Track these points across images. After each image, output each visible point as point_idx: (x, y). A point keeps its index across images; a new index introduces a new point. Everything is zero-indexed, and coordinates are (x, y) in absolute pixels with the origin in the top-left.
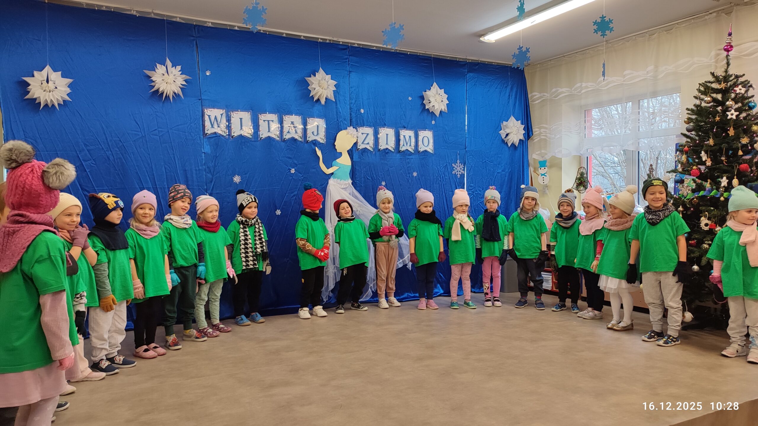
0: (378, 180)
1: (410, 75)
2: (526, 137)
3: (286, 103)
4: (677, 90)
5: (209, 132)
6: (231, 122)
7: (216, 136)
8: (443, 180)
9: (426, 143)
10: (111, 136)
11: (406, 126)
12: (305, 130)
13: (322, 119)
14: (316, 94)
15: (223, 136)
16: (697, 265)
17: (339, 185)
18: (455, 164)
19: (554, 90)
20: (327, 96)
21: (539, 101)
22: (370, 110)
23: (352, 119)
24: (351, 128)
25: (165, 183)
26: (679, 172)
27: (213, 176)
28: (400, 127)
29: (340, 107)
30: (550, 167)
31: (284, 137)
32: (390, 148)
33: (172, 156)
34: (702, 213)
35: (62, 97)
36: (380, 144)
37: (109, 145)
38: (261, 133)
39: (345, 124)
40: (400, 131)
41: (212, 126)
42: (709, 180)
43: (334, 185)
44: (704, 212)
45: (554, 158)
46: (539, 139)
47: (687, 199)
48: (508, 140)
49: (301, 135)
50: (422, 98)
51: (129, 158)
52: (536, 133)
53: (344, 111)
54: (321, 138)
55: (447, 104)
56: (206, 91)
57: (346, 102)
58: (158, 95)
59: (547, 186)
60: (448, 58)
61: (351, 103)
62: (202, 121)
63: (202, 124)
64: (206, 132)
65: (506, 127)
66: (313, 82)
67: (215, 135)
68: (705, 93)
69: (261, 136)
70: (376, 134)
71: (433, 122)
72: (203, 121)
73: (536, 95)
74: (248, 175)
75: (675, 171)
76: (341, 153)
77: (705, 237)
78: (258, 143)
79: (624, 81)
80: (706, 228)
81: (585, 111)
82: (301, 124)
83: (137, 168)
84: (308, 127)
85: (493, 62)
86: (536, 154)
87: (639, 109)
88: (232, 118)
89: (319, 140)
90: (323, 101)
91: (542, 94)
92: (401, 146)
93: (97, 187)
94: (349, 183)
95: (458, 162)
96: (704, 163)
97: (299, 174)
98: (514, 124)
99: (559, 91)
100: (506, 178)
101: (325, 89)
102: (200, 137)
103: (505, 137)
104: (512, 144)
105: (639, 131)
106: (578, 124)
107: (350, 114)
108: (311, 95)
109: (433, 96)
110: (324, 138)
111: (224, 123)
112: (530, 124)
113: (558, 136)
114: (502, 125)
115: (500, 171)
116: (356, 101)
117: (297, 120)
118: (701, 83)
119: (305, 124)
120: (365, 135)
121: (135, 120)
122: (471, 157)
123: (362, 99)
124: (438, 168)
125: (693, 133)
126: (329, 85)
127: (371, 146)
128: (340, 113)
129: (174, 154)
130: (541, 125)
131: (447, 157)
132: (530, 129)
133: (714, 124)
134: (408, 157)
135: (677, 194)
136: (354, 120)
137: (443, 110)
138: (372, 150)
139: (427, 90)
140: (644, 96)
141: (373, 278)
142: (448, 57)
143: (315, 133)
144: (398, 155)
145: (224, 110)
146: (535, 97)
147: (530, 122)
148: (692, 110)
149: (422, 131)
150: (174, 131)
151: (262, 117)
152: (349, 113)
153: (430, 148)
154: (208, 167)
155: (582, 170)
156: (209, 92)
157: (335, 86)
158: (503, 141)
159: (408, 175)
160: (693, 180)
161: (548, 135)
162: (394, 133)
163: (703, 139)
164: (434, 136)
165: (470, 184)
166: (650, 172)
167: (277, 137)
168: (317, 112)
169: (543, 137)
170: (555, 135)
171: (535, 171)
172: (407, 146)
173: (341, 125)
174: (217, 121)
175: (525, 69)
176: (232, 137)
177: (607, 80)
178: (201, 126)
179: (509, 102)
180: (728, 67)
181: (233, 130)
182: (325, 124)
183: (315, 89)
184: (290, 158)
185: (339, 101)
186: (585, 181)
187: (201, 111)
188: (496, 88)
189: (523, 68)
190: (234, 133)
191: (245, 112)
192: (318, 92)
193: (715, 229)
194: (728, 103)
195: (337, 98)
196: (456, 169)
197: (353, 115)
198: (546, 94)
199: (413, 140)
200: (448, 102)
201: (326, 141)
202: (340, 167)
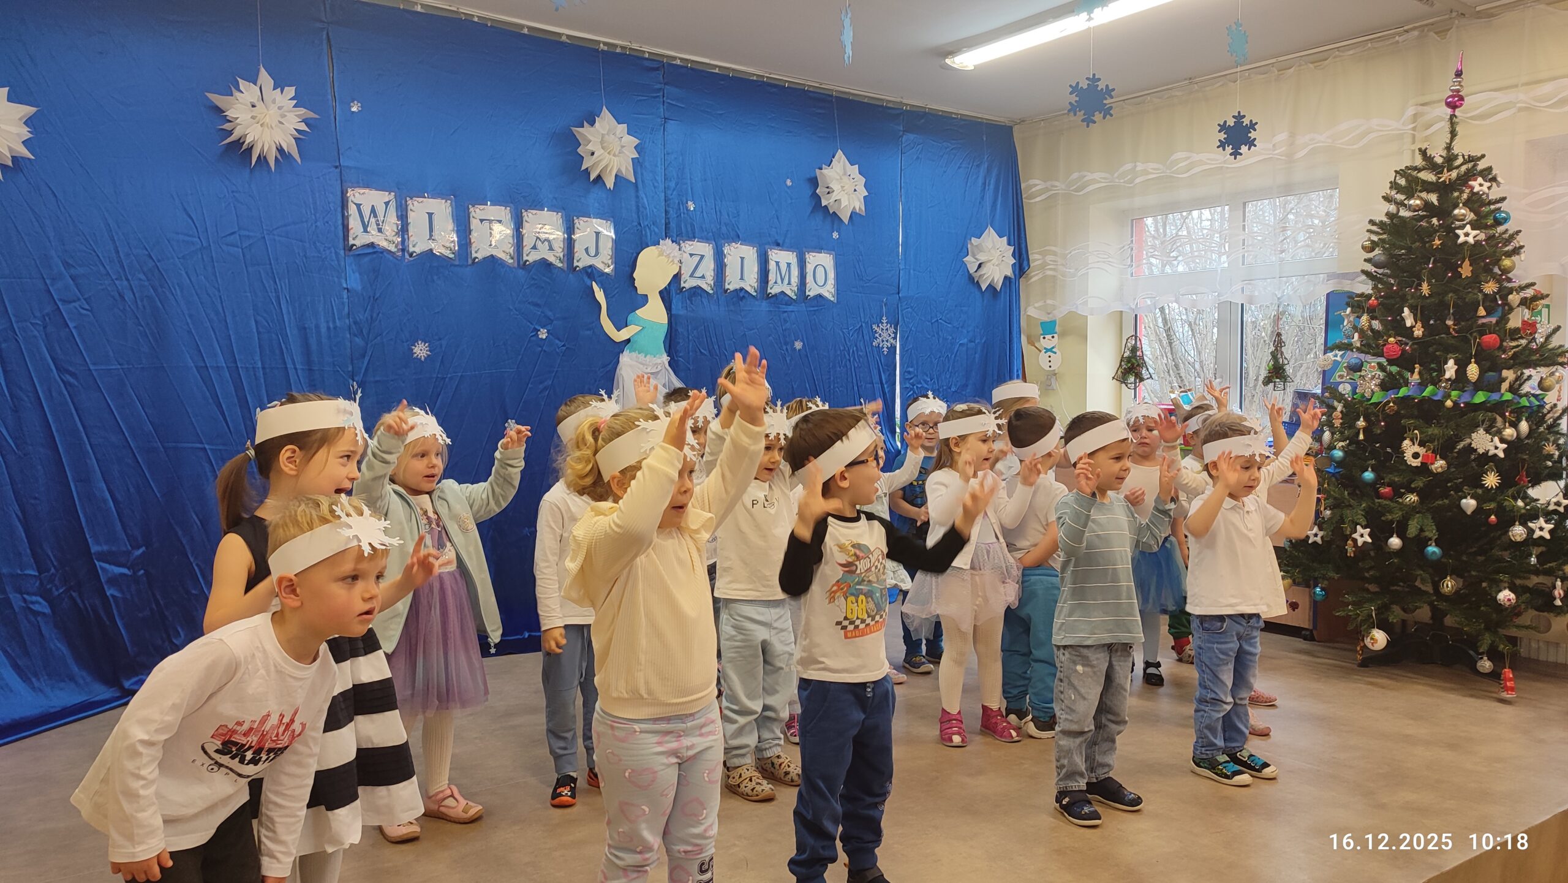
0: (724, 357)
1: (790, 132)
2: (1017, 272)
3: (530, 182)
4: (1330, 183)
5: (358, 243)
6: (409, 220)
7: (374, 253)
8: (854, 358)
9: (821, 282)
10: (128, 244)
11: (780, 242)
12: (570, 244)
13: (607, 220)
14: (594, 165)
15: (390, 251)
16: (1398, 536)
17: (641, 366)
18: (878, 326)
19: (1075, 175)
20: (619, 170)
21: (1043, 197)
22: (706, 205)
23: (669, 223)
24: (668, 241)
25: (257, 358)
26: (1356, 348)
27: (367, 344)
28: (769, 243)
29: (644, 196)
30: (1062, 335)
31: (525, 258)
32: (748, 289)
34: (1404, 432)
35: (8, 149)
36: (727, 279)
37: (123, 267)
38: (473, 248)
39: (655, 233)
40: (770, 253)
41: (365, 231)
42: (1416, 367)
43: (630, 366)
44: (1409, 430)
45: (1072, 315)
46: (1040, 276)
47: (1373, 404)
48: (981, 276)
49: (561, 255)
50: (814, 182)
51: (170, 297)
52: (1036, 263)
53: (654, 204)
54: (605, 263)
55: (865, 197)
56: (350, 148)
57: (656, 184)
58: (239, 151)
59: (1056, 375)
60: (866, 101)
61: (666, 189)
62: (343, 215)
63: (343, 224)
64: (351, 242)
65: (978, 248)
66: (590, 137)
67: (370, 250)
68: (1407, 191)
69: (474, 255)
70: (719, 257)
71: (835, 235)
72: (345, 219)
73: (1036, 185)
74: (444, 342)
76: (646, 296)
77: (1411, 480)
78: (468, 269)
80: (1415, 463)
81: (1132, 220)
82: (561, 229)
83: (189, 321)
84: (578, 236)
85: (952, 113)
86: (1035, 308)
87: (1244, 221)
88: (410, 212)
89: (600, 266)
90: (610, 183)
91: (1049, 183)
92: (771, 283)
93: (94, 364)
94: (663, 363)
95: (885, 321)
96: (1408, 332)
97: (557, 341)
98: (993, 242)
99: (1086, 179)
100: (977, 356)
101: (614, 155)
102: (337, 253)
103: (976, 271)
104: (990, 286)
106: (1127, 247)
107: (666, 212)
108: (583, 168)
109: (836, 180)
110: (610, 262)
111: (392, 222)
112: (1023, 246)
113: (1083, 271)
114: (968, 246)
115: (965, 341)
116: (677, 184)
117: (553, 220)
118: (1398, 170)
119: (570, 229)
120: (697, 258)
121: (185, 210)
122: (910, 310)
123: (691, 179)
124: (843, 332)
125: (1385, 270)
126: (623, 147)
127: (709, 282)
128: (646, 208)
129: (276, 291)
130: (1045, 248)
131: (861, 310)
132: (1025, 256)
133: (1430, 253)
134: (783, 307)
136: (673, 225)
137: (857, 210)
138: (711, 292)
139: (824, 166)
140: (1256, 195)
142: (866, 97)
143: (592, 252)
144: (764, 303)
145: (393, 194)
146: (1034, 189)
147: (1023, 241)
148: (1381, 225)
149: (814, 254)
150: (276, 238)
151: (477, 212)
152: (663, 210)
153: (828, 291)
154: (355, 323)
155: (1133, 343)
156: (358, 151)
157: (635, 147)
158: (971, 278)
159: (784, 348)
161: (1060, 268)
162: (756, 255)
164: (837, 266)
165: (908, 367)
166: (1276, 347)
167: (508, 257)
168: (596, 205)
169: (1049, 273)
170: (1076, 269)
171: (1031, 342)
172: (783, 285)
173: (646, 236)
174: (375, 216)
175: (1015, 129)
176: (411, 255)
177: (1188, 158)
178: (341, 227)
179: (983, 198)
180: (1452, 140)
181: (411, 239)
182: (612, 231)
183: (593, 154)
184: (537, 305)
185: (643, 182)
186: (1138, 365)
187: (339, 193)
188: (959, 168)
189: (1011, 128)
190: (414, 246)
191: (439, 200)
192: (600, 161)
193: (1432, 464)
194: (1456, 212)
195: (639, 176)
196: (880, 335)
197: (672, 214)
198: (1057, 184)
199: (795, 272)
200: (866, 194)
201: (615, 267)
202: (645, 326)
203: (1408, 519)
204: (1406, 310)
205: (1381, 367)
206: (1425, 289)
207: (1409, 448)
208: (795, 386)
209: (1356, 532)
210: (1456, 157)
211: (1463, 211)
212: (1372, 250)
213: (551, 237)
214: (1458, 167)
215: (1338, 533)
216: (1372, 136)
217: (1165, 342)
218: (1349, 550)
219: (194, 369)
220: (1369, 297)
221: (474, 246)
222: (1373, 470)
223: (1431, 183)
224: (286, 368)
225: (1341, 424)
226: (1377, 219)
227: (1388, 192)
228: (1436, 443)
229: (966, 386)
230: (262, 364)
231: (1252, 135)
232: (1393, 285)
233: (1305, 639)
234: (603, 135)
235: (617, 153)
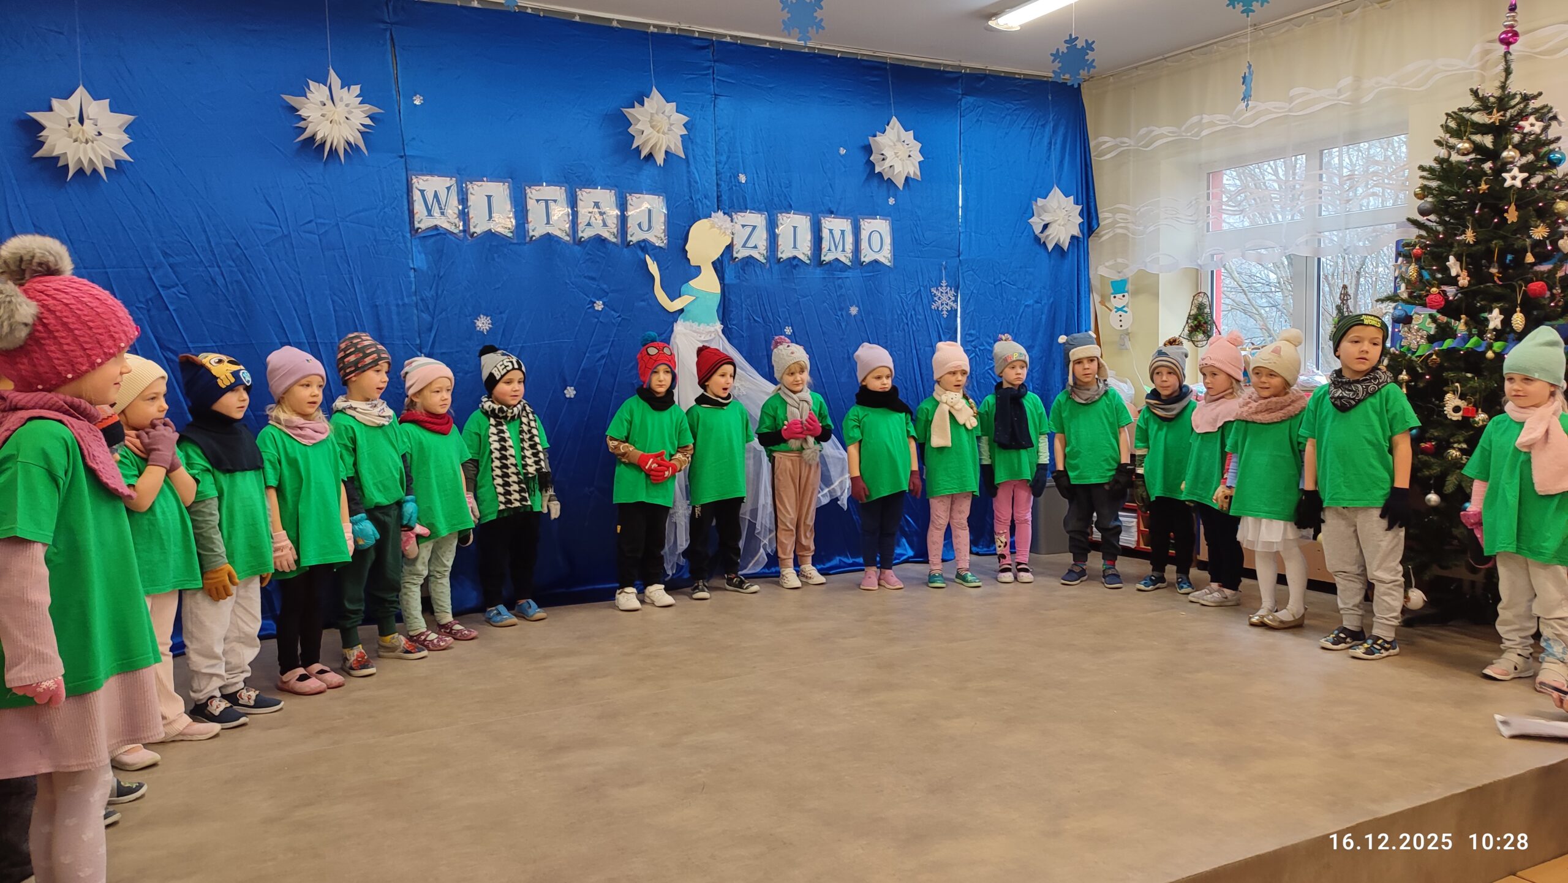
0: (777, 324)
1: (842, 101)
2: (1086, 231)
3: (583, 162)
4: (1400, 128)
5: (423, 226)
6: (469, 204)
7: (438, 234)
8: (913, 323)
9: (876, 245)
10: (219, 235)
11: (834, 210)
12: (623, 220)
13: (659, 195)
14: (645, 143)
15: (452, 233)
16: (1436, 493)
17: (695, 335)
18: (937, 290)
19: (1143, 131)
20: (668, 146)
21: (1114, 154)
22: (758, 177)
23: (721, 196)
24: (720, 213)
25: (334, 334)
26: (1402, 300)
27: (433, 319)
28: (822, 212)
29: (695, 170)
30: (1135, 293)
31: (580, 234)
32: (802, 257)
33: (347, 277)
34: (1447, 385)
35: (112, 154)
36: (780, 248)
37: (214, 254)
38: (530, 226)
39: (707, 207)
40: (823, 221)
41: (429, 213)
42: (1463, 316)
43: (684, 334)
44: (1453, 383)
45: (1142, 274)
46: (1111, 234)
47: (1417, 357)
48: (1047, 236)
49: (615, 231)
50: (868, 150)
51: (255, 278)
52: (1105, 222)
53: (706, 179)
54: (657, 236)
55: (920, 163)
56: (414, 139)
57: (707, 159)
58: (313, 147)
59: (1128, 334)
60: (922, 66)
61: (717, 163)
62: (408, 202)
63: (409, 209)
64: (417, 225)
65: (1044, 209)
66: (639, 117)
67: (435, 233)
68: (1458, 134)
69: (531, 233)
70: (772, 226)
71: (891, 201)
72: (410, 202)
73: (1105, 142)
75: (1393, 298)
76: (699, 267)
77: (1453, 435)
78: (526, 247)
79: (1290, 110)
80: (1457, 417)
82: (614, 205)
83: (273, 301)
84: (631, 212)
85: (1013, 73)
86: (1106, 267)
87: (1321, 169)
88: (470, 196)
89: (653, 240)
90: (660, 159)
91: (1118, 140)
92: (824, 251)
93: (191, 342)
94: (716, 330)
95: (944, 285)
96: (1453, 281)
97: (613, 312)
98: (1059, 202)
99: (1153, 134)
100: (1044, 317)
101: (664, 133)
102: (404, 236)
103: (1042, 232)
104: (1056, 245)
105: (1320, 215)
106: (1194, 202)
107: (718, 185)
108: (634, 146)
109: (890, 146)
110: (663, 235)
111: (453, 206)
112: (1092, 204)
113: (1152, 228)
114: (1034, 207)
115: (1030, 302)
116: (728, 157)
117: (606, 197)
118: (1450, 112)
119: (623, 206)
120: (750, 229)
121: (267, 202)
122: (971, 273)
123: (742, 152)
124: (901, 297)
125: (1433, 217)
126: (671, 125)
127: (762, 252)
128: (696, 182)
129: (350, 273)
130: (1118, 206)
131: (920, 274)
132: (1094, 214)
133: (1474, 198)
134: (838, 274)
135: (1398, 346)
136: (724, 197)
137: (912, 175)
138: (764, 261)
139: (878, 133)
140: (1331, 142)
141: (768, 526)
142: (923, 62)
143: (645, 226)
144: (818, 270)
145: (454, 179)
146: (1103, 147)
147: (1092, 200)
148: (1431, 170)
149: (869, 221)
150: (349, 224)
151: (534, 194)
152: (715, 183)
153: (885, 256)
154: (422, 300)
155: (1200, 299)
156: (422, 141)
157: (684, 125)
158: (1037, 239)
159: (839, 313)
160: (1431, 316)
161: (1130, 226)
162: (809, 224)
163: (1452, 231)
164: (894, 231)
165: (969, 329)
166: (1342, 300)
167: (564, 234)
168: (648, 181)
169: (1120, 231)
170: (1147, 226)
171: (1102, 303)
172: (837, 252)
173: (698, 210)
174: (438, 202)
175: (1084, 87)
176: (472, 235)
178: (407, 212)
179: (1049, 158)
180: (1507, 78)
181: (472, 221)
182: (664, 206)
183: (642, 132)
184: (593, 279)
185: (693, 157)
186: (1206, 323)
187: (404, 181)
188: (1022, 128)
189: (1079, 87)
190: (474, 227)
191: (497, 184)
192: (650, 139)
193: (1474, 418)
194: (1507, 154)
195: (689, 151)
196: (939, 298)
197: (724, 187)
198: (1126, 140)
199: (849, 239)
200: (922, 159)
201: (668, 241)
202: (698, 296)
203: (1447, 476)
204: (1452, 258)
206: (1469, 236)
207: (1451, 401)
210: (1512, 96)
211: (1512, 153)
212: (1422, 196)
213: (605, 214)
214: (1510, 108)
216: (1438, 77)
220: (1414, 246)
223: (1484, 125)
226: (1427, 164)
232: (1439, 233)
234: (652, 114)
235: (666, 131)
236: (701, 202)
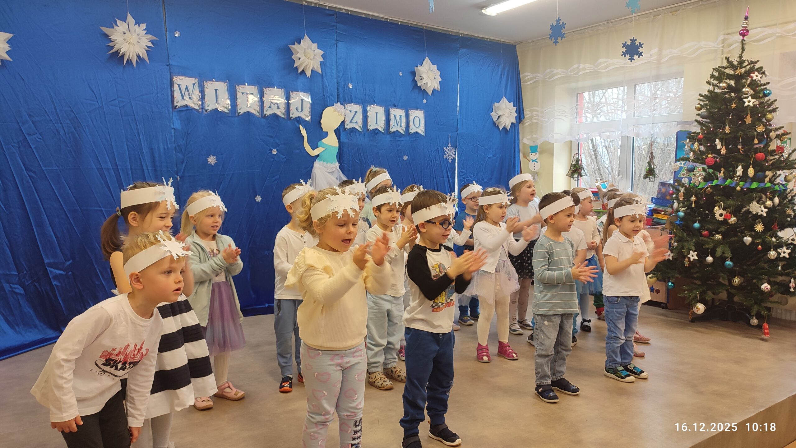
0: (367, 164)
1: (401, 48)
2: (518, 121)
3: (267, 73)
4: (679, 75)
5: (179, 105)
6: (205, 93)
7: (188, 110)
8: (434, 165)
9: (417, 124)
10: (61, 105)
11: (396, 104)
12: (288, 105)
13: (307, 93)
14: (301, 65)
15: (196, 109)
16: (711, 256)
17: (325, 168)
18: (446, 148)
19: (548, 71)
20: (313, 67)
21: (532, 82)
22: (358, 85)
23: (339, 94)
24: (339, 104)
25: (128, 164)
26: (691, 160)
27: (184, 157)
28: (390, 105)
29: (326, 81)
30: (541, 153)
31: (265, 113)
32: (380, 129)
34: (715, 203)
36: (369, 124)
37: (59, 117)
39: (332, 100)
40: (391, 110)
41: (183, 98)
42: (722, 169)
43: (319, 168)
44: (718, 202)
45: (546, 143)
46: (530, 122)
47: (699, 189)
48: (499, 122)
49: (284, 111)
50: (414, 74)
51: (82, 131)
52: (528, 116)
53: (331, 85)
54: (306, 115)
55: (440, 82)
56: (174, 56)
57: (332, 75)
58: (117, 57)
59: (537, 173)
60: (440, 31)
61: (337, 77)
62: (171, 90)
64: (176, 104)
65: (498, 108)
66: (298, 50)
67: (185, 109)
68: (719, 79)
69: (239, 111)
70: (365, 112)
71: (425, 101)
72: (172, 92)
73: (528, 76)
74: (224, 156)
76: (327, 132)
77: (718, 228)
78: (236, 118)
80: (721, 219)
81: (577, 94)
82: (283, 97)
83: (93, 145)
84: (292, 101)
85: (485, 38)
86: (527, 139)
87: (635, 94)
88: (205, 89)
89: (304, 117)
90: (309, 74)
91: (535, 75)
92: (391, 126)
94: (336, 167)
95: (450, 146)
96: (718, 152)
97: (282, 155)
98: (506, 105)
99: (553, 73)
100: (497, 164)
101: (311, 60)
102: (168, 110)
103: (497, 120)
104: (504, 127)
106: (574, 108)
107: (338, 89)
108: (295, 66)
109: (425, 72)
110: (309, 115)
111: (197, 94)
112: (521, 107)
113: (551, 120)
114: (493, 107)
115: (491, 156)
116: (343, 75)
117: (279, 93)
118: (714, 68)
119: (288, 98)
120: (354, 113)
121: (90, 87)
122: (463, 140)
123: (350, 72)
124: (429, 151)
125: (707, 120)
126: (315, 55)
127: (360, 125)
128: (327, 87)
129: (137, 129)
130: (533, 108)
131: (438, 140)
132: (522, 112)
133: (729, 111)
134: (398, 138)
136: (341, 96)
137: (436, 89)
138: (361, 130)
139: (419, 65)
140: (644, 80)
142: (440, 29)
143: (300, 109)
144: (388, 136)
145: (197, 79)
146: (527, 78)
147: (521, 104)
148: (705, 96)
149: (414, 111)
150: (137, 102)
151: (240, 89)
152: (336, 88)
153: (421, 130)
154: (178, 146)
156: (179, 57)
157: (322, 56)
158: (494, 124)
159: (398, 159)
161: (540, 118)
162: (384, 112)
163: (717, 127)
164: (426, 117)
165: (462, 169)
166: (651, 159)
167: (257, 112)
168: (302, 85)
169: (534, 121)
170: (548, 119)
171: (525, 157)
172: (398, 127)
173: (327, 100)
174: (188, 91)
175: (518, 46)
176: (206, 111)
177: (607, 61)
178: (170, 96)
179: (500, 82)
180: (742, 53)
181: (207, 103)
182: (310, 99)
183: (300, 59)
184: (271, 137)
185: (326, 73)
186: (580, 169)
187: (169, 79)
188: (488, 66)
189: (515, 46)
190: (208, 106)
191: (220, 83)
192: (304, 62)
193: (730, 219)
194: (744, 90)
195: (324, 70)
196: (447, 153)
197: (341, 90)
198: (539, 75)
199: (404, 120)
200: (441, 80)
201: (311, 118)
202: (327, 148)
203: (717, 247)
204: (717, 140)
205: (704, 170)
206: (727, 130)
207: (718, 212)
208: (404, 179)
209: (690, 254)
210: (744, 61)
211: (747, 89)
212: (700, 109)
213: (278, 102)
214: (745, 67)
215: (680, 255)
216: (701, 50)
217: (593, 157)
218: (686, 263)
219: (96, 169)
220: (698, 133)
221: (238, 106)
222: (699, 222)
223: (731, 75)
224: (143, 169)
225: (683, 199)
226: (703, 94)
227: (709, 79)
228: (731, 209)
229: (491, 179)
230: (131, 167)
231: (641, 50)
232: (711, 128)
233: (663, 308)
234: (305, 49)
235: (312, 58)
236: (329, 98)
